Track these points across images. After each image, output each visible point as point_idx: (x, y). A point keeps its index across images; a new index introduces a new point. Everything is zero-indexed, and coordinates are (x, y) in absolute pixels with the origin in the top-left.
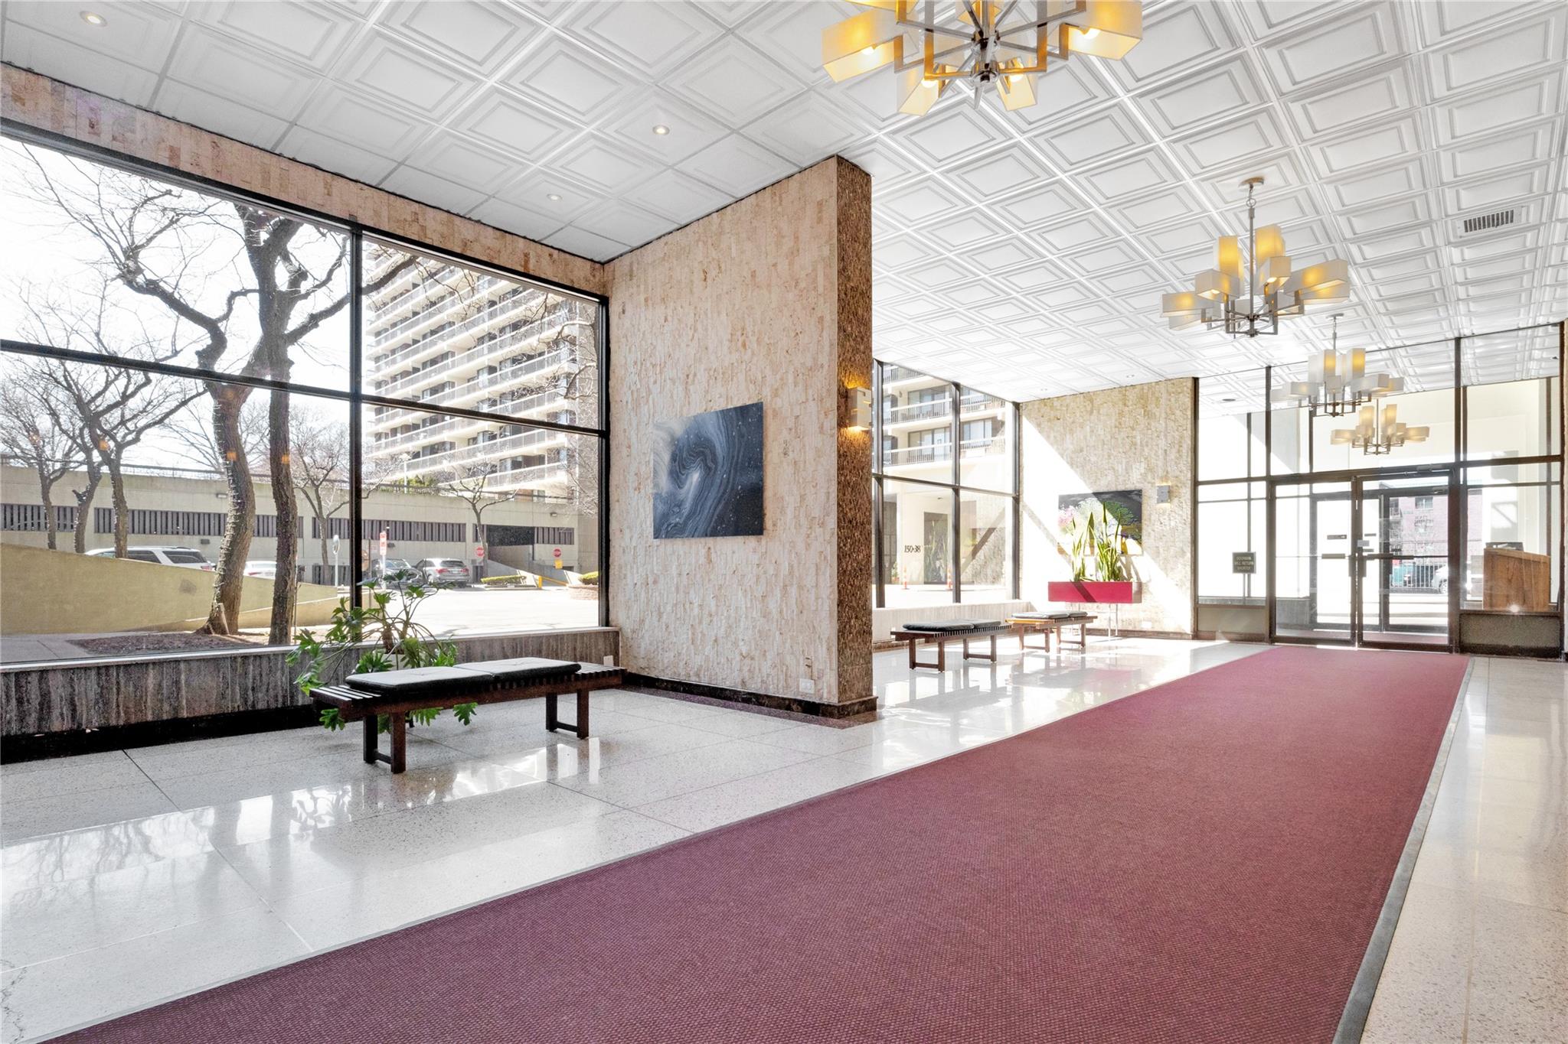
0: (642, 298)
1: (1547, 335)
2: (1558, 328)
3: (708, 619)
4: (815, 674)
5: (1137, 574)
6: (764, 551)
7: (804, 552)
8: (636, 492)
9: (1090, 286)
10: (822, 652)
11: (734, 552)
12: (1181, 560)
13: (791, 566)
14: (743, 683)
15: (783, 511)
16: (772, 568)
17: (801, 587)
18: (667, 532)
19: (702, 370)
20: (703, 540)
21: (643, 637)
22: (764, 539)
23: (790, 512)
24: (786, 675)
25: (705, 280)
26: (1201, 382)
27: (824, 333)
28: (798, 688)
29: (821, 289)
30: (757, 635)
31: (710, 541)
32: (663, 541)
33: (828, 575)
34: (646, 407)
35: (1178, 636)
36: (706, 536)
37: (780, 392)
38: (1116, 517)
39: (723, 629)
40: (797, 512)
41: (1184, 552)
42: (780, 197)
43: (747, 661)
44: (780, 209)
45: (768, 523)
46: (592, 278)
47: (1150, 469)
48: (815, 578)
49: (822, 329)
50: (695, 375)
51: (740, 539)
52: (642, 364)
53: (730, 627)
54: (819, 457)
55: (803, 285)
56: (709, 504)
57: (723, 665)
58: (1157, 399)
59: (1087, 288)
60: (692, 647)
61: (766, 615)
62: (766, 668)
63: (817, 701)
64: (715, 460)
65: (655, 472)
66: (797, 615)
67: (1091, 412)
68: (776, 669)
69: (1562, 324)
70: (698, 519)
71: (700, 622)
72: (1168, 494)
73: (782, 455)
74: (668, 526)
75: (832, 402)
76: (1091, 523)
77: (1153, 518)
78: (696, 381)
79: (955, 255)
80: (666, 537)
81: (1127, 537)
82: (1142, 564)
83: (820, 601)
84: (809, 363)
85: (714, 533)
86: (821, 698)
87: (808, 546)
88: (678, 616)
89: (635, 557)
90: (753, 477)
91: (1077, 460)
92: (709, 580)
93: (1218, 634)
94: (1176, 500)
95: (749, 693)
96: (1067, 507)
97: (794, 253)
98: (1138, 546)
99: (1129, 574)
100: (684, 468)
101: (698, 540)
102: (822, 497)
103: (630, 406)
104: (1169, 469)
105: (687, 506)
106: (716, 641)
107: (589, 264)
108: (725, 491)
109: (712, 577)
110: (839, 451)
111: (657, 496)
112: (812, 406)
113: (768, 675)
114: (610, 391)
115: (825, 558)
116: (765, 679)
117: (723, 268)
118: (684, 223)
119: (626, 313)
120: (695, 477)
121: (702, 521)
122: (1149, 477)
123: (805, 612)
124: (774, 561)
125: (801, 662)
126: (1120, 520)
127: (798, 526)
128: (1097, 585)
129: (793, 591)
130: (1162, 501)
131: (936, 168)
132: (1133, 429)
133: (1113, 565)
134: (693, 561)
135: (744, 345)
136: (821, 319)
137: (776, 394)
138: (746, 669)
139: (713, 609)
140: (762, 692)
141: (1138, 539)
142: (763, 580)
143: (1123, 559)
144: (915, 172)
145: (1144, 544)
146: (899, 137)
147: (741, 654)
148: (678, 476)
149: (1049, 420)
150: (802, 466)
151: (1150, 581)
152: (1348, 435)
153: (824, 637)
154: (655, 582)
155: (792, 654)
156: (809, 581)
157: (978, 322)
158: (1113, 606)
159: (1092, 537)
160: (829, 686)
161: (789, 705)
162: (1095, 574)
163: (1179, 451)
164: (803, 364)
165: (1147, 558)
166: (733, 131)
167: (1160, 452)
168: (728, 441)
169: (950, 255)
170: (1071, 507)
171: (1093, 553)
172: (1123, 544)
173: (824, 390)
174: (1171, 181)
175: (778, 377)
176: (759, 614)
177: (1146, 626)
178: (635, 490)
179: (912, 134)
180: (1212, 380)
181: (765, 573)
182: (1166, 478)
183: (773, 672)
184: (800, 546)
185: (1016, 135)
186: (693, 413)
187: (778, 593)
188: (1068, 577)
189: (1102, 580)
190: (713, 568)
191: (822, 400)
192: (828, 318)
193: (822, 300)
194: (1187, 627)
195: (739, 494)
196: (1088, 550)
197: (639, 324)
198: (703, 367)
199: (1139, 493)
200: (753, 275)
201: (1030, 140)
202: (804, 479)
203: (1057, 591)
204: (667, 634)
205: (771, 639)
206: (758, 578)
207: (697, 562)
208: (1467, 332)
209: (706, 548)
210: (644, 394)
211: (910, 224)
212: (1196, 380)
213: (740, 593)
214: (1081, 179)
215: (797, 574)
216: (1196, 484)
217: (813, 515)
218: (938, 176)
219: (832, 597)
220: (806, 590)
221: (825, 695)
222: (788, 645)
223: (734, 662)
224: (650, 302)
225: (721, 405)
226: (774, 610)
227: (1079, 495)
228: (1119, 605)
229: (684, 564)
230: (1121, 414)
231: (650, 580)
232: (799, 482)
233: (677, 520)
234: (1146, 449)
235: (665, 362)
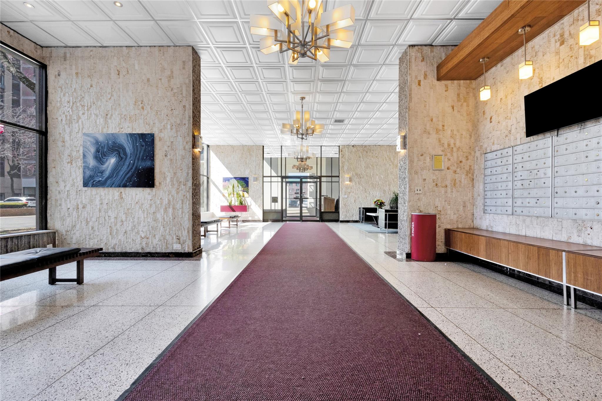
0: (74, 72)
1: (336, 148)
2: (338, 147)
3: (121, 224)
4: (182, 242)
5: (247, 203)
6: (154, 194)
7: (176, 195)
8: (69, 164)
9: (230, 114)
10: (185, 233)
11: (136, 194)
12: (260, 199)
13: (169, 200)
14: (142, 249)
15: (165, 178)
16: (159, 201)
17: (174, 208)
18: (93, 184)
19: (117, 114)
20: (117, 189)
21: (74, 234)
22: (154, 189)
23: (168, 180)
24: (166, 243)
25: (119, 74)
26: (264, 147)
27: (186, 112)
28: (173, 247)
29: (184, 95)
30: (151, 229)
31: (122, 189)
32: (90, 188)
33: (187, 204)
34: (77, 125)
35: (259, 221)
36: (120, 187)
37: (163, 131)
38: (241, 185)
39: (130, 227)
40: (172, 179)
41: (260, 197)
42: (163, 52)
43: (145, 240)
44: (163, 57)
45: (157, 182)
46: (35, 52)
47: (251, 171)
48: (181, 205)
49: (185, 111)
50: (112, 115)
51: (140, 189)
52: (73, 103)
53: (135, 226)
54: (184, 159)
55: (175, 91)
56: (121, 173)
57: (130, 242)
58: (253, 150)
59: (229, 115)
60: (110, 236)
61: (155, 220)
62: (155, 241)
63: (183, 252)
64: (125, 154)
65: (84, 156)
66: (173, 220)
67: (233, 152)
68: (161, 242)
69: (339, 146)
70: (114, 179)
71: (116, 225)
72: (256, 179)
73: (164, 156)
74: (94, 181)
75: (190, 139)
76: (233, 187)
77: (252, 186)
78: (112, 118)
79: (215, 93)
80: (92, 187)
81: (244, 192)
82: (249, 201)
83: (184, 214)
84: (178, 122)
85: (125, 186)
86: (185, 251)
87: (178, 193)
88: (101, 222)
89: (68, 195)
90: (148, 164)
91: (228, 167)
92: (121, 206)
93: (269, 220)
94: (258, 181)
95: (146, 253)
96: (225, 181)
97: (171, 77)
98: (247, 195)
99: (245, 203)
100: (105, 156)
101: (114, 189)
102: (185, 174)
103: (64, 122)
104: (256, 172)
105: (107, 174)
106: (125, 232)
107: (33, 44)
108: (132, 168)
109: (123, 205)
110: (192, 158)
111: (86, 168)
112: (180, 139)
113: (156, 244)
114: (48, 112)
115: (186, 197)
116: (155, 246)
117: (130, 72)
118: (105, 45)
119: (61, 76)
120: (112, 161)
121: (118, 180)
122: (251, 174)
123: (176, 218)
124: (160, 198)
125: (174, 238)
126: (242, 186)
127: (173, 185)
128: (235, 206)
129: (170, 210)
130: (255, 181)
131: (224, 64)
132: (246, 159)
133: (241, 200)
134: (111, 198)
135: (143, 108)
136: (184, 106)
137: (161, 131)
138: (144, 243)
139: (124, 219)
140: (154, 251)
141: (248, 192)
142: (154, 205)
143: (243, 198)
144: (217, 62)
145: (249, 194)
146: (218, 50)
147: (141, 237)
148: (101, 160)
149: (220, 153)
150: (175, 161)
151: (251, 205)
152: (296, 167)
153: (186, 228)
154: (84, 207)
155: (170, 235)
156: (179, 206)
157: (211, 117)
158: (241, 213)
159: (233, 191)
160: (188, 246)
161: (168, 255)
162: (235, 203)
163: (259, 167)
164: (175, 122)
165: (250, 198)
166: (154, 20)
167: (254, 166)
168: (133, 147)
169: (214, 93)
170: (227, 181)
171: (234, 196)
172: (243, 194)
173: (186, 133)
174: (286, 92)
175: (162, 124)
176: (152, 220)
177: (250, 219)
178: (68, 163)
179: (223, 51)
180: (267, 147)
181: (155, 203)
182: (255, 174)
183: (159, 243)
184: (174, 192)
185: (254, 64)
186: (110, 132)
187: (162, 211)
188: (227, 204)
189: (237, 205)
190: (124, 201)
191: (185, 137)
192: (187, 106)
193: (185, 99)
194: (261, 219)
195: (141, 170)
196: (232, 195)
197: (71, 84)
198: (117, 113)
199: (248, 178)
200: (148, 80)
201: (257, 67)
202: (176, 167)
203: (223, 209)
204: (92, 231)
205: (158, 230)
206: (151, 205)
207: (113, 198)
208: (323, 145)
209: (120, 192)
210: (75, 118)
211: (205, 79)
212: (263, 146)
213: (140, 212)
214: (264, 83)
215: (172, 203)
216: (263, 177)
217: (181, 181)
218: (224, 67)
219: (190, 212)
220: (177, 210)
221: (186, 249)
222: (167, 232)
223: (137, 241)
224: (79, 75)
225: (130, 131)
226: (160, 218)
227: (230, 178)
228: (242, 212)
229: (105, 199)
230: (242, 154)
231: (80, 206)
232: (173, 167)
233: (100, 179)
234: (250, 165)
235: (91, 106)
